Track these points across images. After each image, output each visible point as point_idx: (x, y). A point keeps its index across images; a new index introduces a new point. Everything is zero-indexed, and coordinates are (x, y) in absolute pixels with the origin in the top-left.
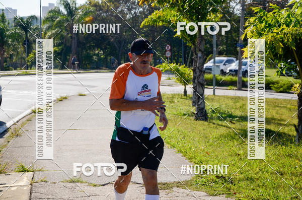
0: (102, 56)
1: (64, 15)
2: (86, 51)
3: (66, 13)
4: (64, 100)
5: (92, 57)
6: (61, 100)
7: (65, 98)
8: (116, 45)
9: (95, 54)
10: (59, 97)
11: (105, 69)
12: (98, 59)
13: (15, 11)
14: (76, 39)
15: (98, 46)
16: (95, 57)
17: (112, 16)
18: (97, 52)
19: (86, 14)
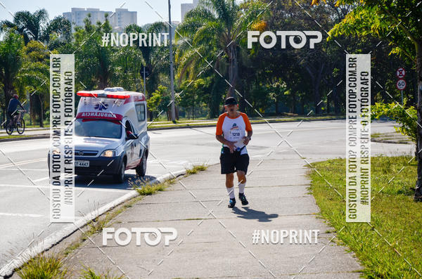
0: (287, 93)
1: (214, 20)
2: (257, 83)
3: (217, 16)
4: (198, 172)
5: (266, 94)
6: (194, 173)
7: (202, 169)
8: (310, 72)
9: (271, 90)
10: (191, 168)
11: (291, 116)
12: (277, 98)
13: (134, 14)
14: (236, 63)
15: (278, 74)
16: (271, 94)
17: (301, 18)
18: (275, 85)
19: (252, 17)
